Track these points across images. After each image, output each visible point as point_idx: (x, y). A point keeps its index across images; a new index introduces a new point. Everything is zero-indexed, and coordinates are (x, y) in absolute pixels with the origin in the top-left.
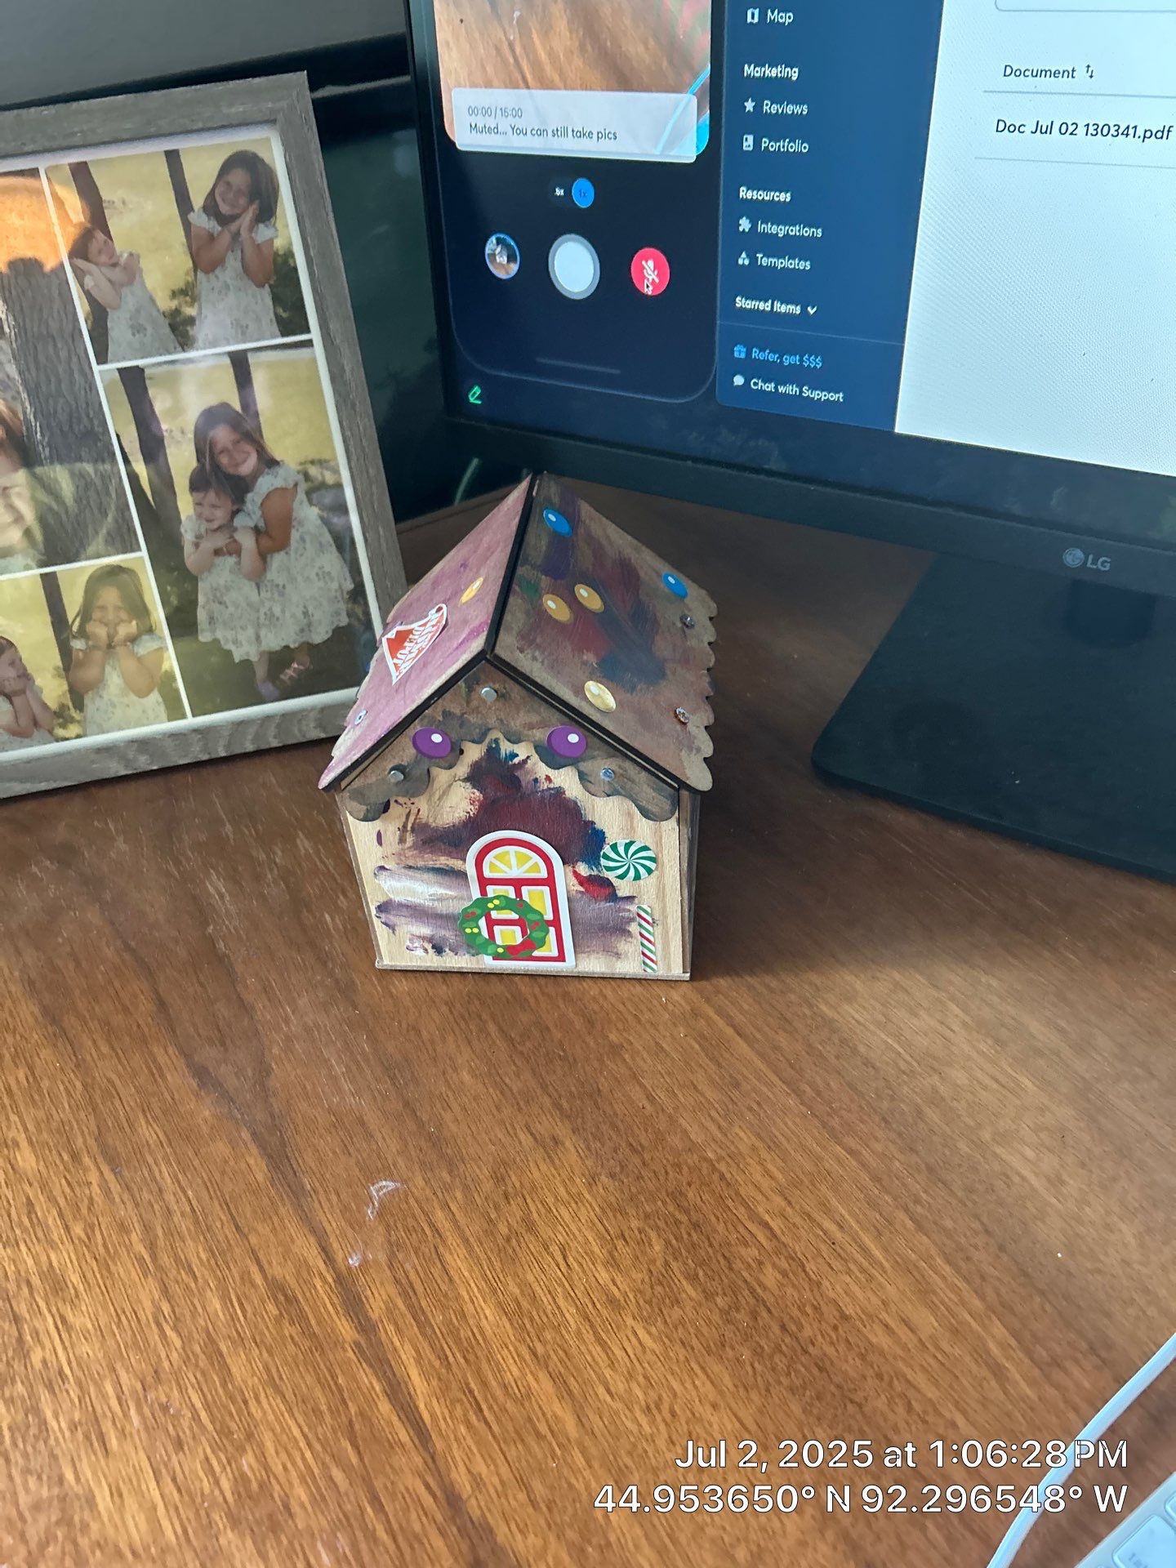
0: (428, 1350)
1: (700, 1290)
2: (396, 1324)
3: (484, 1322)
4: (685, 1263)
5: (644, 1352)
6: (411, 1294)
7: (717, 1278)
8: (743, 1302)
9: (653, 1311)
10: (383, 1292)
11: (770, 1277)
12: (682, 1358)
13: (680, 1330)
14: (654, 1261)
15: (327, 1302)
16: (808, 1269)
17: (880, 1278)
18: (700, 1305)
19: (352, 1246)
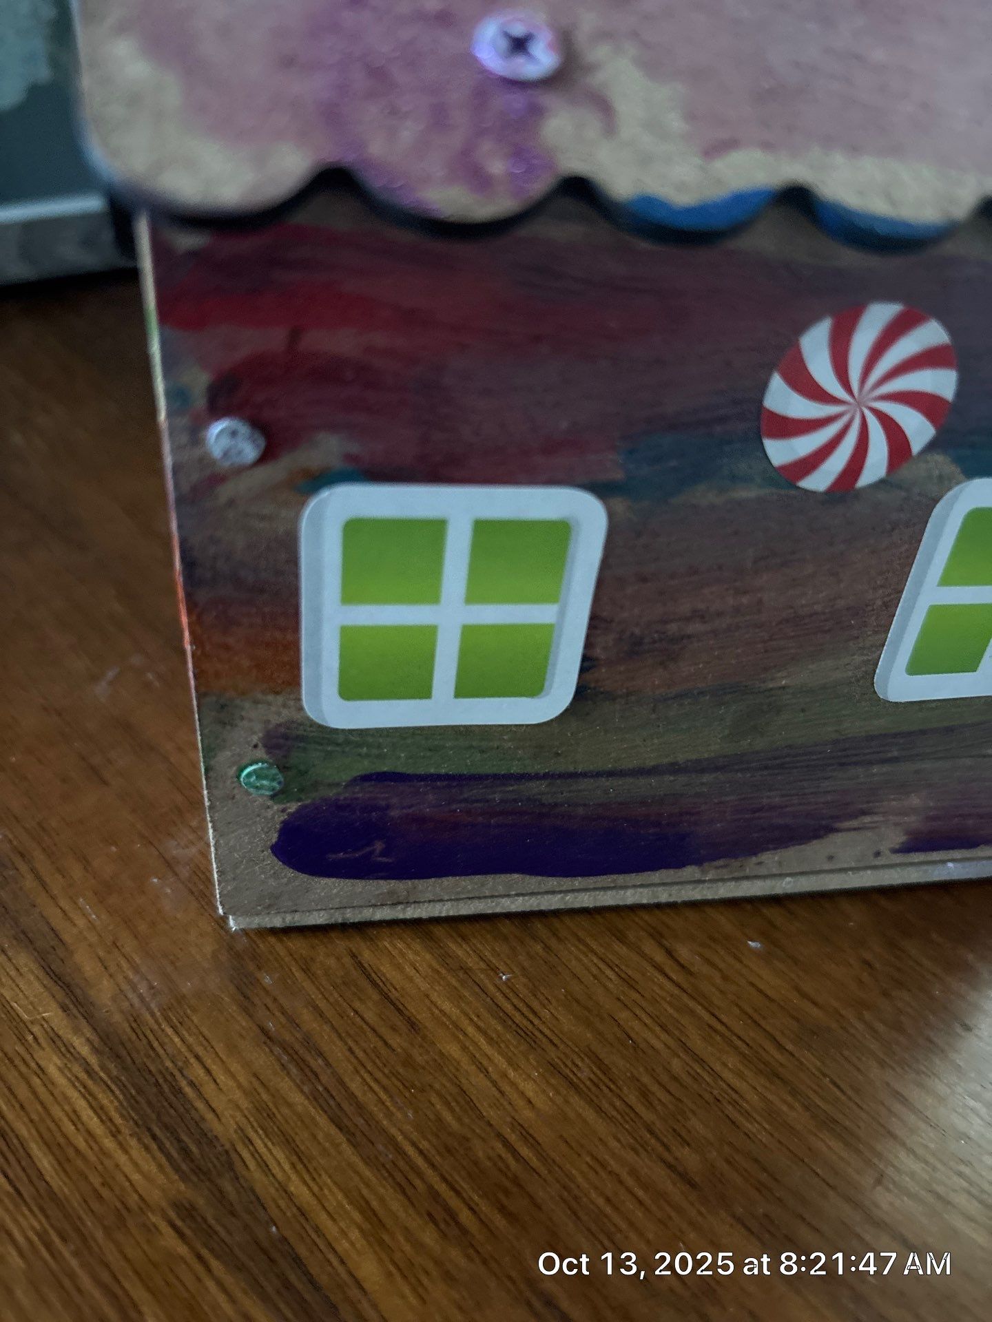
0: (396, 1204)
2: (288, 1143)
3: (527, 1114)
6: (317, 1064)
10: (235, 1067)
15: (81, 1104)
19: (136, 970)
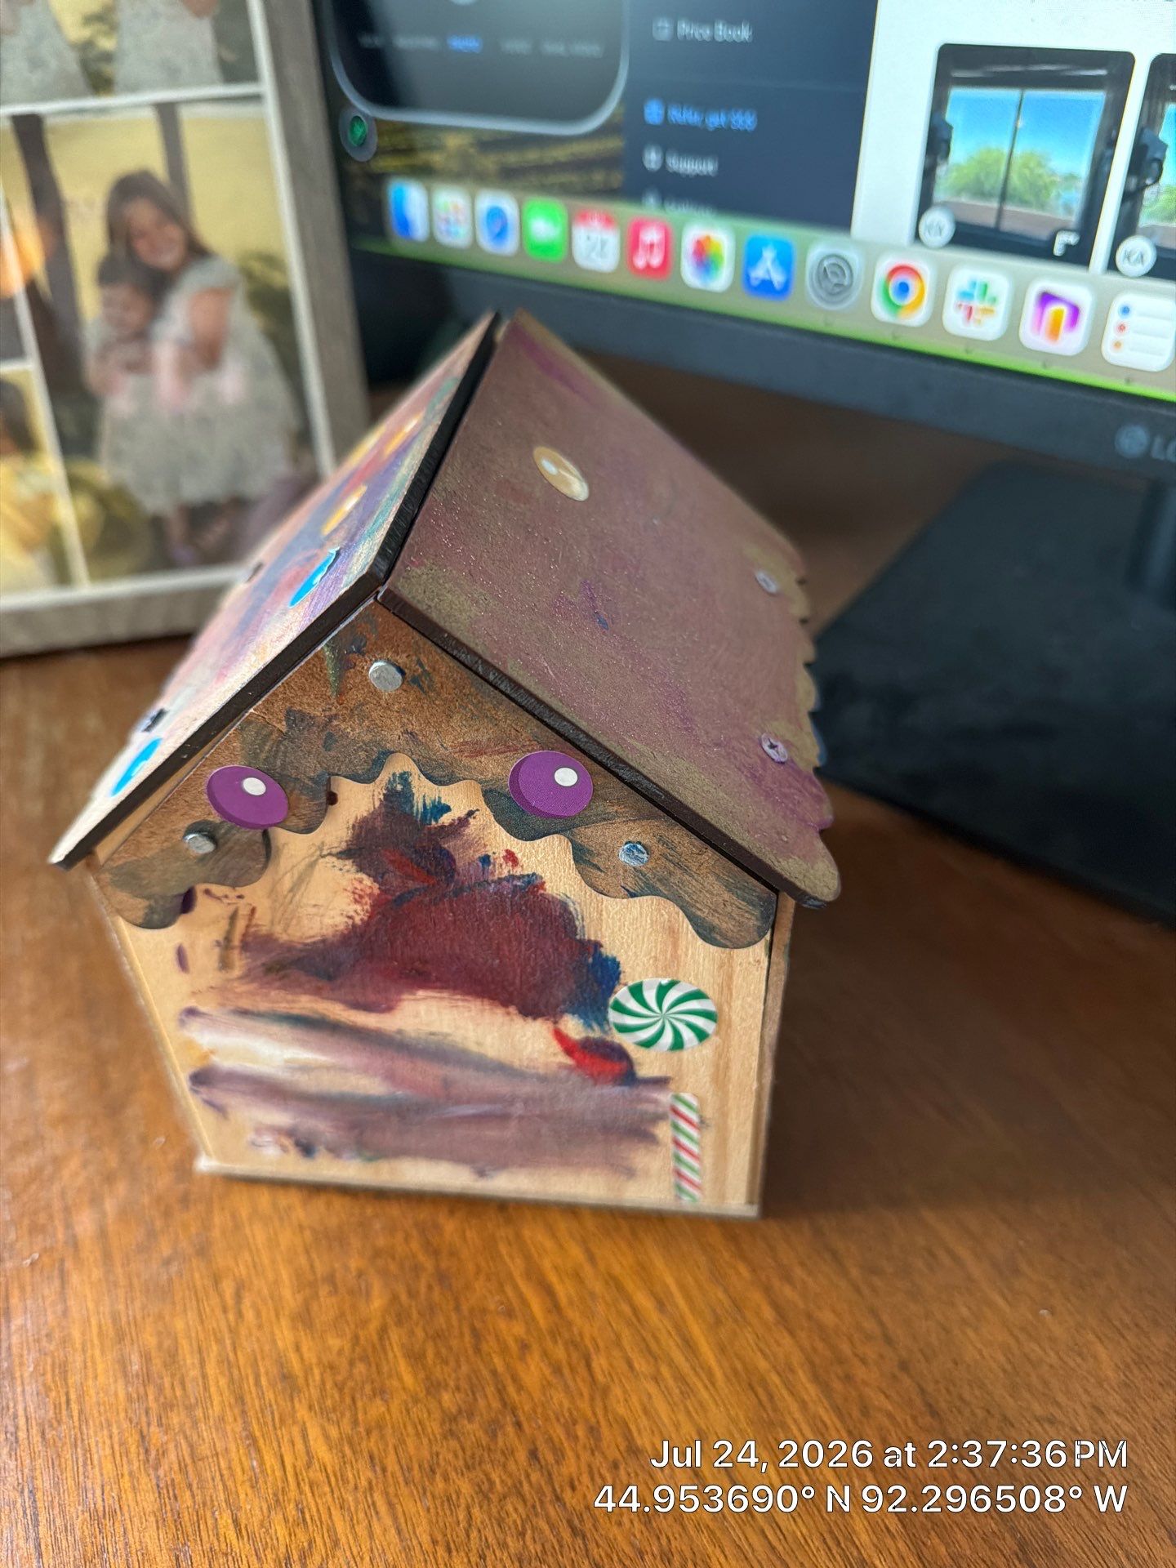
1: (422, 1375)
4: (412, 1333)
5: (309, 1465)
7: (452, 1363)
8: (481, 1403)
9: (342, 1400)
11: (533, 1371)
12: (364, 1483)
13: (375, 1434)
14: (364, 1323)
16: (595, 1364)
17: (703, 1391)
18: (416, 1401)
